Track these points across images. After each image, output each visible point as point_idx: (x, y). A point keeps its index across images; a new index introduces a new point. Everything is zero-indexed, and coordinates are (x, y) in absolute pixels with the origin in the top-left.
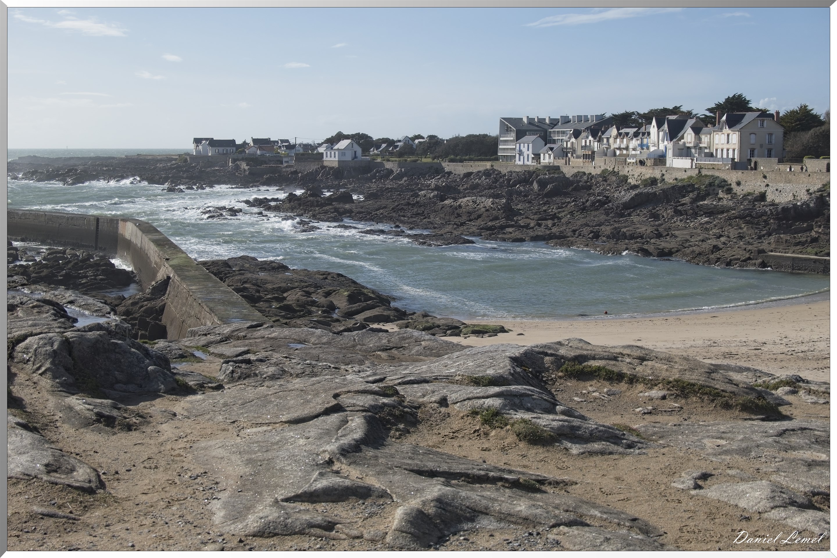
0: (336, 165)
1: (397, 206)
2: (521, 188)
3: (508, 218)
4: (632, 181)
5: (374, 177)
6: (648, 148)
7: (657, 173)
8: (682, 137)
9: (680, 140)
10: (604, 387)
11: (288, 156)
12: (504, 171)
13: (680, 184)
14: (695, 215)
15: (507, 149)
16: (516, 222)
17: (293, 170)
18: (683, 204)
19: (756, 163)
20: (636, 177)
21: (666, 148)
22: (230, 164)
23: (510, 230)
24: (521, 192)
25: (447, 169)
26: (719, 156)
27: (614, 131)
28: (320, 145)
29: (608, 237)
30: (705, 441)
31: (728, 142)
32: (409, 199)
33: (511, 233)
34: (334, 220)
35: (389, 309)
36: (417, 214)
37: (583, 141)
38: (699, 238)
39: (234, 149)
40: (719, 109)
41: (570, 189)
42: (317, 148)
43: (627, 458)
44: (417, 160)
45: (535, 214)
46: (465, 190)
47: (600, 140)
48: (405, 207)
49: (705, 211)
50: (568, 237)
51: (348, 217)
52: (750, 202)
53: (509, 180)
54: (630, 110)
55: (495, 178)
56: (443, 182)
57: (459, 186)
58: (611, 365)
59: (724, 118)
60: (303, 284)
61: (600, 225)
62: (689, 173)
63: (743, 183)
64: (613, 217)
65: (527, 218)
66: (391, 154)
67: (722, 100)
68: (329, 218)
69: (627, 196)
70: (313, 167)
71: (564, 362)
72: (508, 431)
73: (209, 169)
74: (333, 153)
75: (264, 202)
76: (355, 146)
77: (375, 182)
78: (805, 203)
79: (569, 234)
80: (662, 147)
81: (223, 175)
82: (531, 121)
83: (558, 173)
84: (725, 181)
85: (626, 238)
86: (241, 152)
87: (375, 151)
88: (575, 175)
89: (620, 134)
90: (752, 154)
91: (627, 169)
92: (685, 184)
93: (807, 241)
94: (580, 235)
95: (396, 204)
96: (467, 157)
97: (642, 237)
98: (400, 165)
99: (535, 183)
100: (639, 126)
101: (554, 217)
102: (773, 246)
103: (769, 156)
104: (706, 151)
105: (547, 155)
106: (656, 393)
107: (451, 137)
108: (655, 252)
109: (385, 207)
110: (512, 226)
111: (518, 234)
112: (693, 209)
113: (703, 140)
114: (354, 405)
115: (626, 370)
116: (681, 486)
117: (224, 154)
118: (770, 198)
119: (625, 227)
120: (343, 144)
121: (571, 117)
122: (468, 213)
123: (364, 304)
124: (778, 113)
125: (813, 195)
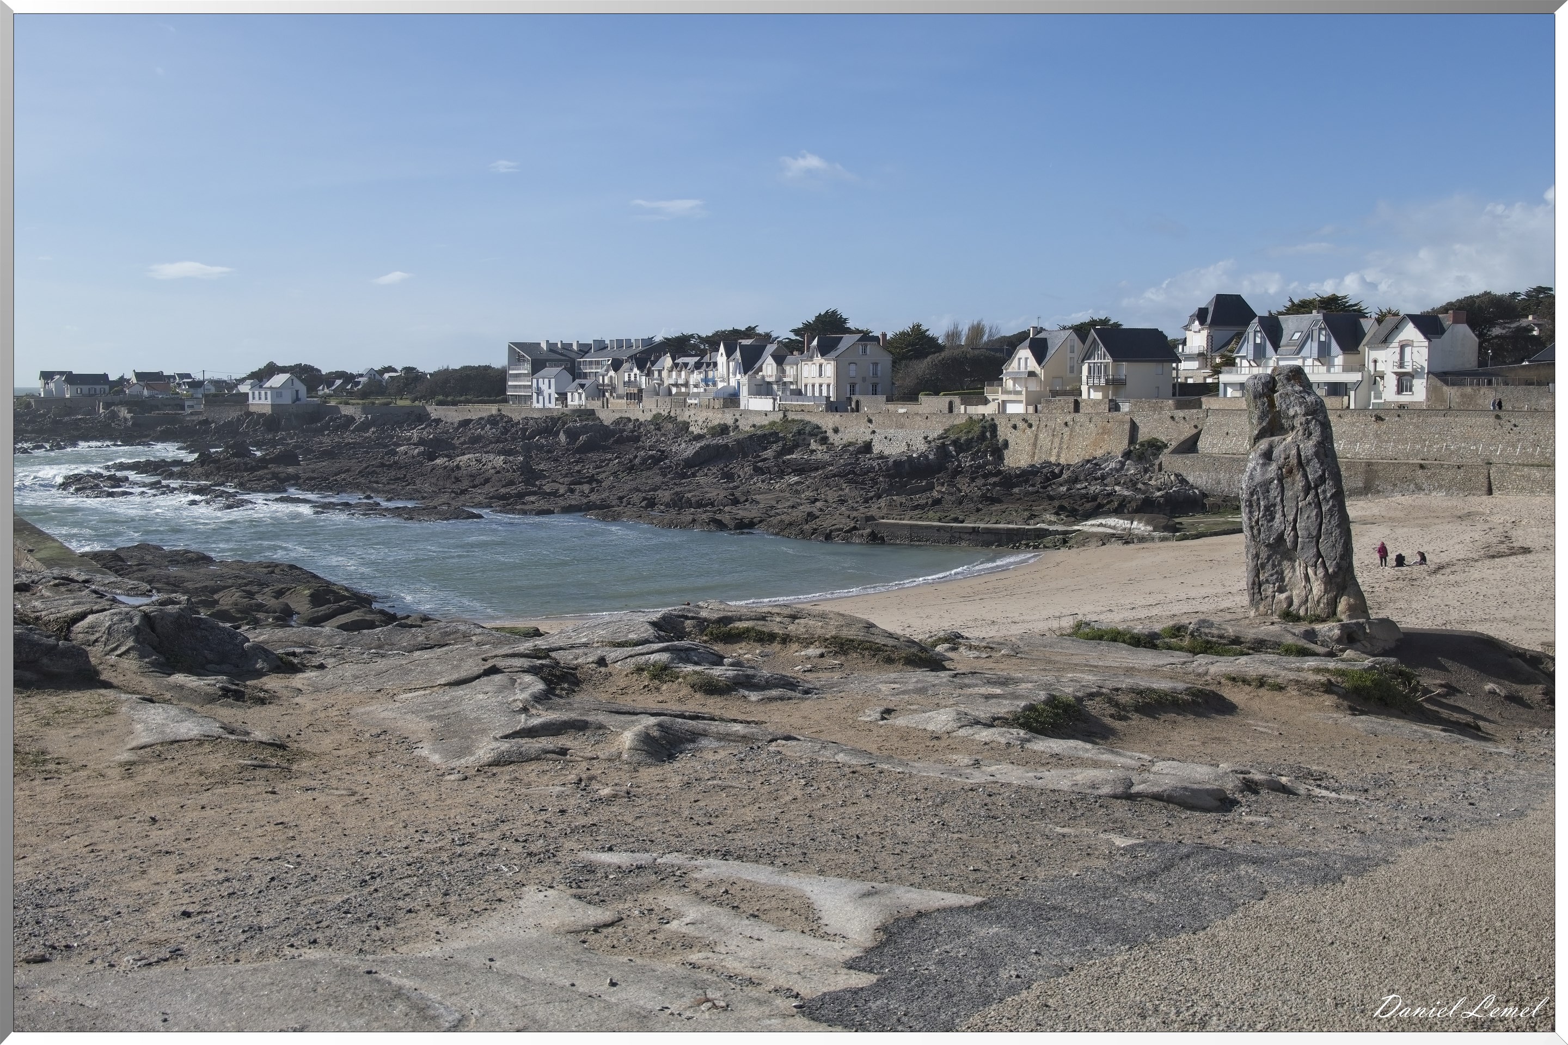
0: (268, 410)
1: (366, 468)
2: (543, 441)
3: (527, 482)
4: (695, 430)
5: (326, 427)
6: (715, 384)
7: (727, 418)
8: (760, 369)
9: (757, 372)
10: (756, 649)
11: (192, 397)
12: (516, 417)
13: (759, 432)
14: (781, 474)
15: (520, 386)
16: (540, 488)
17: (202, 418)
18: (765, 460)
19: (857, 402)
20: (700, 423)
21: (739, 383)
22: (101, 411)
23: (532, 498)
24: (543, 446)
25: (434, 416)
26: (809, 394)
27: (668, 361)
28: (242, 381)
29: (667, 505)
30: (880, 686)
31: (820, 375)
32: (382, 458)
33: (533, 503)
34: (274, 489)
35: (372, 612)
36: (397, 479)
37: (626, 375)
38: (788, 504)
39: (107, 387)
40: (807, 330)
41: (611, 441)
42: (236, 386)
43: (807, 702)
44: (390, 403)
45: (566, 476)
46: (462, 444)
47: (649, 374)
48: (378, 470)
49: (794, 467)
50: (613, 507)
51: (293, 485)
52: (851, 454)
53: (524, 430)
54: (688, 331)
55: (504, 428)
56: (429, 433)
57: (453, 439)
58: (759, 625)
59: (815, 342)
60: (240, 581)
61: (655, 490)
62: (771, 418)
63: (840, 429)
64: (672, 479)
65: (554, 481)
66: (350, 393)
67: (811, 319)
68: (264, 487)
69: (688, 450)
70: (232, 414)
71: (708, 625)
72: (680, 684)
73: (66, 419)
74: (263, 393)
75: (162, 467)
76: (297, 382)
77: (328, 435)
78: (922, 455)
79: (614, 503)
80: (733, 383)
81: (92, 428)
82: (552, 348)
83: (593, 420)
84: (818, 427)
85: (691, 506)
86: (117, 393)
87: (326, 391)
88: (617, 422)
89: (676, 365)
90: (853, 392)
91: (687, 413)
92: (766, 432)
93: (927, 503)
94: (629, 504)
95: (364, 465)
96: (462, 398)
97: (712, 504)
98: (365, 410)
99: (561, 433)
100: (702, 354)
101: (591, 480)
102: (885, 511)
103: (875, 392)
104: (792, 387)
105: (576, 395)
106: (812, 651)
107: (436, 370)
108: (732, 524)
109: (348, 471)
110: (534, 493)
111: (543, 505)
112: (778, 466)
113: (788, 373)
114: (511, 667)
115: (777, 630)
116: (869, 719)
117: (90, 395)
118: (877, 448)
119: (690, 491)
120: (279, 380)
121: (607, 342)
122: (471, 476)
123: (335, 606)
124: (884, 335)
125: (933, 444)
